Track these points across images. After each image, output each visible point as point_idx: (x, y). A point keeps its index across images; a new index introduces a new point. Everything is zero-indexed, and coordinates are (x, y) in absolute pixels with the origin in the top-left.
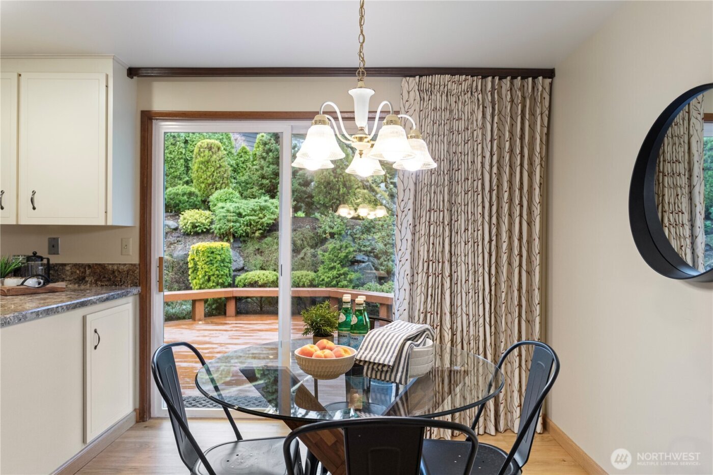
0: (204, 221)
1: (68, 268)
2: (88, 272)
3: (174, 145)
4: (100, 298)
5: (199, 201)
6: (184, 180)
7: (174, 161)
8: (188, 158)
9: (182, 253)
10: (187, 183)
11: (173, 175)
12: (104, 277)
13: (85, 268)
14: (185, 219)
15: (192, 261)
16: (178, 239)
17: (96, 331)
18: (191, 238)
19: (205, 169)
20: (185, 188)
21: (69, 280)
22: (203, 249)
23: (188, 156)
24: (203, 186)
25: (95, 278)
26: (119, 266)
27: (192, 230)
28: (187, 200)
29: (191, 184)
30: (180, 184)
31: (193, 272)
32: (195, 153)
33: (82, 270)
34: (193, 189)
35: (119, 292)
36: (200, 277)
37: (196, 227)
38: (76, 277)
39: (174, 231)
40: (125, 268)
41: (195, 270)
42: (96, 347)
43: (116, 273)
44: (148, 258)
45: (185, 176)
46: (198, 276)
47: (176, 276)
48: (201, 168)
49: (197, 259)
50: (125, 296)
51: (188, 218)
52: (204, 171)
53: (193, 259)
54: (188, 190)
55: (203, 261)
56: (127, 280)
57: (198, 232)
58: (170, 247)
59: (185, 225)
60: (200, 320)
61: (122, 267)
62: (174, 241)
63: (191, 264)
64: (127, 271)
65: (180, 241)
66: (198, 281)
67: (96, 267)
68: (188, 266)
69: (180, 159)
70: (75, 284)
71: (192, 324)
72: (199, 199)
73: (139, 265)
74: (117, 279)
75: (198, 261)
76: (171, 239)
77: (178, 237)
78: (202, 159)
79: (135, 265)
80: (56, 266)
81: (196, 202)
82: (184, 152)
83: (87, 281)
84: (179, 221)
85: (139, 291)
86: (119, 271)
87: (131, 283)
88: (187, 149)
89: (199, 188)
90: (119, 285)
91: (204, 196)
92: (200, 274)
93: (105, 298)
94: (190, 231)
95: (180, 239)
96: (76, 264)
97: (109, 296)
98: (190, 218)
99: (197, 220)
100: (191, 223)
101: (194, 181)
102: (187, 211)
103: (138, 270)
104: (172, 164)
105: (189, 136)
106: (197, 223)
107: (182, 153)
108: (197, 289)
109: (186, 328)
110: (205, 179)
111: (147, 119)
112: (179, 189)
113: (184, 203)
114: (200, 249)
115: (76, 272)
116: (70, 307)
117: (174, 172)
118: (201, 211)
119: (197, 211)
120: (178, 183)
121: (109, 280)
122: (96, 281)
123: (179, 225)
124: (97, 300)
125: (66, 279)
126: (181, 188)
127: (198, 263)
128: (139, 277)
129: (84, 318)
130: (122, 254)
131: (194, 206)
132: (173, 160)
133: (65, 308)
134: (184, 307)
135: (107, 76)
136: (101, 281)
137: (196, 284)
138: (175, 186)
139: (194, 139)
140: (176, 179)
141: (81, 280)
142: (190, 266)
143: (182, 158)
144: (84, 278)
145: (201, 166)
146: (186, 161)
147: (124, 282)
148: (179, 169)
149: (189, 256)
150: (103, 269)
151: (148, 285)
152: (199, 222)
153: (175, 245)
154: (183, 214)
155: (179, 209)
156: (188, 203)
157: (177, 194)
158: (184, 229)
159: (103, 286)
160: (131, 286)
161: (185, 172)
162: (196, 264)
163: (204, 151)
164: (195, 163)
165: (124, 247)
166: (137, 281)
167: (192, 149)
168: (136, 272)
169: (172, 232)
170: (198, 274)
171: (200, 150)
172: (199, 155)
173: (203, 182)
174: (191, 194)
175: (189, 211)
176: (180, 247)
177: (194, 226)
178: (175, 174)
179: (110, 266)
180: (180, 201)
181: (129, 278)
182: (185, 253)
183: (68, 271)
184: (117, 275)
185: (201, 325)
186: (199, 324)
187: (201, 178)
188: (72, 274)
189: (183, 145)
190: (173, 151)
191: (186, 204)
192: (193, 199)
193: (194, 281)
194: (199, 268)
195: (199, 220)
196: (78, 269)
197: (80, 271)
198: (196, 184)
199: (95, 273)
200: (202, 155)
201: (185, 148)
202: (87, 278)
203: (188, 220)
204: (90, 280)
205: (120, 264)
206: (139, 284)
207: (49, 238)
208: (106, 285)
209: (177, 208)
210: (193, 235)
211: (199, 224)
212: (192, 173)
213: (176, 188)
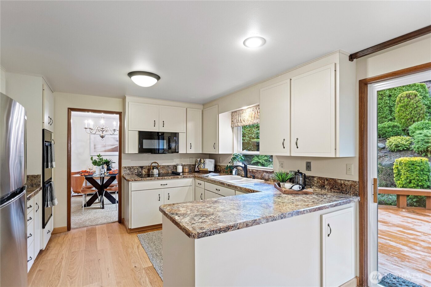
0: (405, 143)
1: (315, 179)
2: (326, 182)
3: (381, 99)
4: (331, 205)
5: (400, 131)
6: (389, 119)
7: (382, 108)
8: (391, 105)
9: (388, 163)
10: (391, 120)
11: (381, 116)
12: (336, 187)
13: (324, 180)
14: (390, 142)
15: (396, 169)
16: (385, 154)
17: (329, 225)
18: (394, 154)
19: (405, 110)
20: (390, 124)
21: (316, 186)
22: (405, 162)
23: (391, 104)
24: (403, 120)
25: (330, 187)
26: (345, 181)
27: (395, 149)
28: (391, 130)
29: (394, 120)
30: (386, 121)
31: (397, 175)
32: (397, 101)
33: (323, 181)
34: (396, 124)
35: (344, 201)
36: (403, 179)
37: (399, 147)
38: (320, 184)
39: (382, 149)
40: (349, 183)
41: (399, 174)
42: (329, 235)
43: (343, 185)
44: (365, 178)
45: (389, 116)
46: (402, 179)
47: (384, 176)
48: (402, 110)
49: (400, 168)
50: (349, 203)
51: (392, 141)
52: (404, 112)
53: (397, 168)
54: (392, 124)
55: (405, 169)
56: (350, 191)
57: (399, 150)
58: (380, 159)
59: (390, 146)
60: (403, 208)
61: (347, 182)
62: (382, 155)
63: (395, 170)
64: (350, 185)
65: (387, 156)
66: (401, 182)
67: (331, 180)
68: (393, 171)
69: (386, 107)
70: (319, 188)
71: (397, 210)
72: (401, 129)
73: (359, 182)
74: (343, 189)
75: (401, 169)
76: (381, 154)
77: (385, 153)
78: (402, 104)
79: (355, 182)
80: (310, 177)
81: (398, 131)
82: (388, 102)
83: (326, 188)
84: (386, 143)
85: (358, 200)
86: (345, 185)
87: (353, 194)
88: (391, 100)
89: (400, 122)
90: (345, 194)
91: (404, 127)
92: (403, 178)
93: (335, 205)
94: (394, 149)
95: (387, 154)
96: (320, 177)
97: (337, 204)
98: (394, 142)
99: (399, 142)
100: (394, 144)
101: (396, 118)
102: (391, 137)
103: (358, 186)
104: (381, 110)
105: (392, 92)
106: (399, 144)
107: (387, 103)
108: (401, 187)
109: (393, 213)
110: (404, 116)
111: (364, 84)
112: (385, 125)
113: (389, 132)
114: (402, 161)
115: (319, 182)
116: (312, 210)
117: (382, 115)
118: (402, 137)
119: (399, 137)
120: (384, 120)
121: (339, 189)
122: (331, 188)
123: (386, 145)
124: (329, 206)
125: (314, 185)
126: (386, 124)
127: (401, 170)
128: (359, 190)
129: (321, 217)
130: (346, 174)
131: (397, 134)
132: (380, 108)
133: (308, 211)
134: (391, 197)
135: (336, 64)
136: (334, 189)
137: (400, 183)
138: (382, 123)
139: (396, 93)
140: (383, 119)
141: (322, 187)
142: (394, 172)
143: (387, 106)
144: (324, 186)
145: (401, 108)
146: (390, 107)
147: (348, 192)
148: (385, 113)
149: (394, 166)
150: (335, 182)
151: (365, 196)
152: (401, 144)
153: (383, 158)
154: (388, 139)
155: (386, 136)
156: (392, 132)
157: (384, 128)
158: (390, 148)
159: (335, 192)
160: (353, 196)
161: (389, 114)
162: (399, 171)
163: (404, 99)
164: (397, 107)
165: (348, 169)
166: (357, 193)
167: (394, 99)
168: (356, 187)
169: (381, 150)
170: (401, 177)
171: (400, 99)
172: (400, 102)
173: (403, 118)
174: (394, 126)
175: (393, 137)
176: (387, 159)
177: (397, 146)
178: (383, 116)
179: (339, 181)
180: (386, 132)
181: (351, 190)
182: (390, 163)
183: (315, 180)
184: (343, 187)
185: (404, 213)
186: (402, 211)
187: (402, 116)
188: (318, 183)
189: (388, 98)
190: (381, 103)
191: (391, 133)
192: (396, 129)
193: (398, 182)
194: (401, 174)
195: (401, 143)
196: (321, 180)
197: (322, 181)
198: (398, 120)
199: (330, 184)
200: (402, 101)
201: (389, 100)
202: (325, 186)
203: (392, 143)
204: (327, 187)
205: (345, 180)
206: (359, 194)
207: (306, 162)
208: (337, 192)
209: (384, 135)
210: (397, 152)
211: (401, 145)
212: (394, 114)
213: (383, 124)
